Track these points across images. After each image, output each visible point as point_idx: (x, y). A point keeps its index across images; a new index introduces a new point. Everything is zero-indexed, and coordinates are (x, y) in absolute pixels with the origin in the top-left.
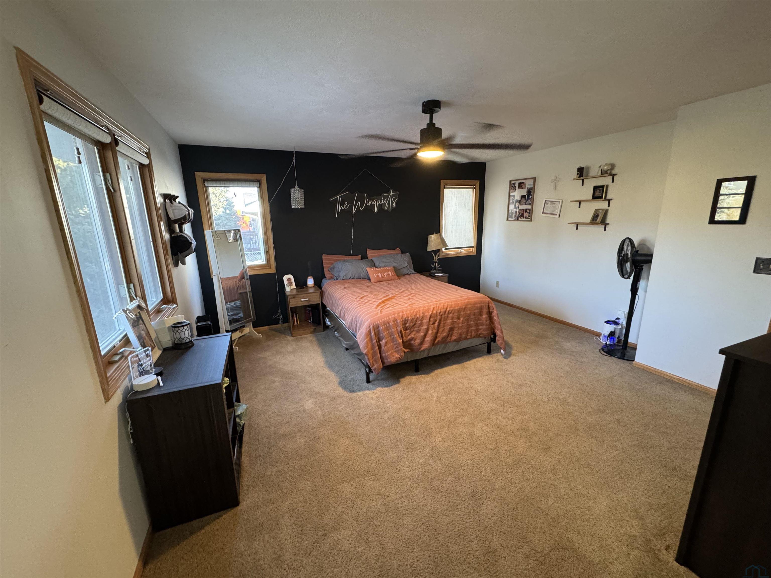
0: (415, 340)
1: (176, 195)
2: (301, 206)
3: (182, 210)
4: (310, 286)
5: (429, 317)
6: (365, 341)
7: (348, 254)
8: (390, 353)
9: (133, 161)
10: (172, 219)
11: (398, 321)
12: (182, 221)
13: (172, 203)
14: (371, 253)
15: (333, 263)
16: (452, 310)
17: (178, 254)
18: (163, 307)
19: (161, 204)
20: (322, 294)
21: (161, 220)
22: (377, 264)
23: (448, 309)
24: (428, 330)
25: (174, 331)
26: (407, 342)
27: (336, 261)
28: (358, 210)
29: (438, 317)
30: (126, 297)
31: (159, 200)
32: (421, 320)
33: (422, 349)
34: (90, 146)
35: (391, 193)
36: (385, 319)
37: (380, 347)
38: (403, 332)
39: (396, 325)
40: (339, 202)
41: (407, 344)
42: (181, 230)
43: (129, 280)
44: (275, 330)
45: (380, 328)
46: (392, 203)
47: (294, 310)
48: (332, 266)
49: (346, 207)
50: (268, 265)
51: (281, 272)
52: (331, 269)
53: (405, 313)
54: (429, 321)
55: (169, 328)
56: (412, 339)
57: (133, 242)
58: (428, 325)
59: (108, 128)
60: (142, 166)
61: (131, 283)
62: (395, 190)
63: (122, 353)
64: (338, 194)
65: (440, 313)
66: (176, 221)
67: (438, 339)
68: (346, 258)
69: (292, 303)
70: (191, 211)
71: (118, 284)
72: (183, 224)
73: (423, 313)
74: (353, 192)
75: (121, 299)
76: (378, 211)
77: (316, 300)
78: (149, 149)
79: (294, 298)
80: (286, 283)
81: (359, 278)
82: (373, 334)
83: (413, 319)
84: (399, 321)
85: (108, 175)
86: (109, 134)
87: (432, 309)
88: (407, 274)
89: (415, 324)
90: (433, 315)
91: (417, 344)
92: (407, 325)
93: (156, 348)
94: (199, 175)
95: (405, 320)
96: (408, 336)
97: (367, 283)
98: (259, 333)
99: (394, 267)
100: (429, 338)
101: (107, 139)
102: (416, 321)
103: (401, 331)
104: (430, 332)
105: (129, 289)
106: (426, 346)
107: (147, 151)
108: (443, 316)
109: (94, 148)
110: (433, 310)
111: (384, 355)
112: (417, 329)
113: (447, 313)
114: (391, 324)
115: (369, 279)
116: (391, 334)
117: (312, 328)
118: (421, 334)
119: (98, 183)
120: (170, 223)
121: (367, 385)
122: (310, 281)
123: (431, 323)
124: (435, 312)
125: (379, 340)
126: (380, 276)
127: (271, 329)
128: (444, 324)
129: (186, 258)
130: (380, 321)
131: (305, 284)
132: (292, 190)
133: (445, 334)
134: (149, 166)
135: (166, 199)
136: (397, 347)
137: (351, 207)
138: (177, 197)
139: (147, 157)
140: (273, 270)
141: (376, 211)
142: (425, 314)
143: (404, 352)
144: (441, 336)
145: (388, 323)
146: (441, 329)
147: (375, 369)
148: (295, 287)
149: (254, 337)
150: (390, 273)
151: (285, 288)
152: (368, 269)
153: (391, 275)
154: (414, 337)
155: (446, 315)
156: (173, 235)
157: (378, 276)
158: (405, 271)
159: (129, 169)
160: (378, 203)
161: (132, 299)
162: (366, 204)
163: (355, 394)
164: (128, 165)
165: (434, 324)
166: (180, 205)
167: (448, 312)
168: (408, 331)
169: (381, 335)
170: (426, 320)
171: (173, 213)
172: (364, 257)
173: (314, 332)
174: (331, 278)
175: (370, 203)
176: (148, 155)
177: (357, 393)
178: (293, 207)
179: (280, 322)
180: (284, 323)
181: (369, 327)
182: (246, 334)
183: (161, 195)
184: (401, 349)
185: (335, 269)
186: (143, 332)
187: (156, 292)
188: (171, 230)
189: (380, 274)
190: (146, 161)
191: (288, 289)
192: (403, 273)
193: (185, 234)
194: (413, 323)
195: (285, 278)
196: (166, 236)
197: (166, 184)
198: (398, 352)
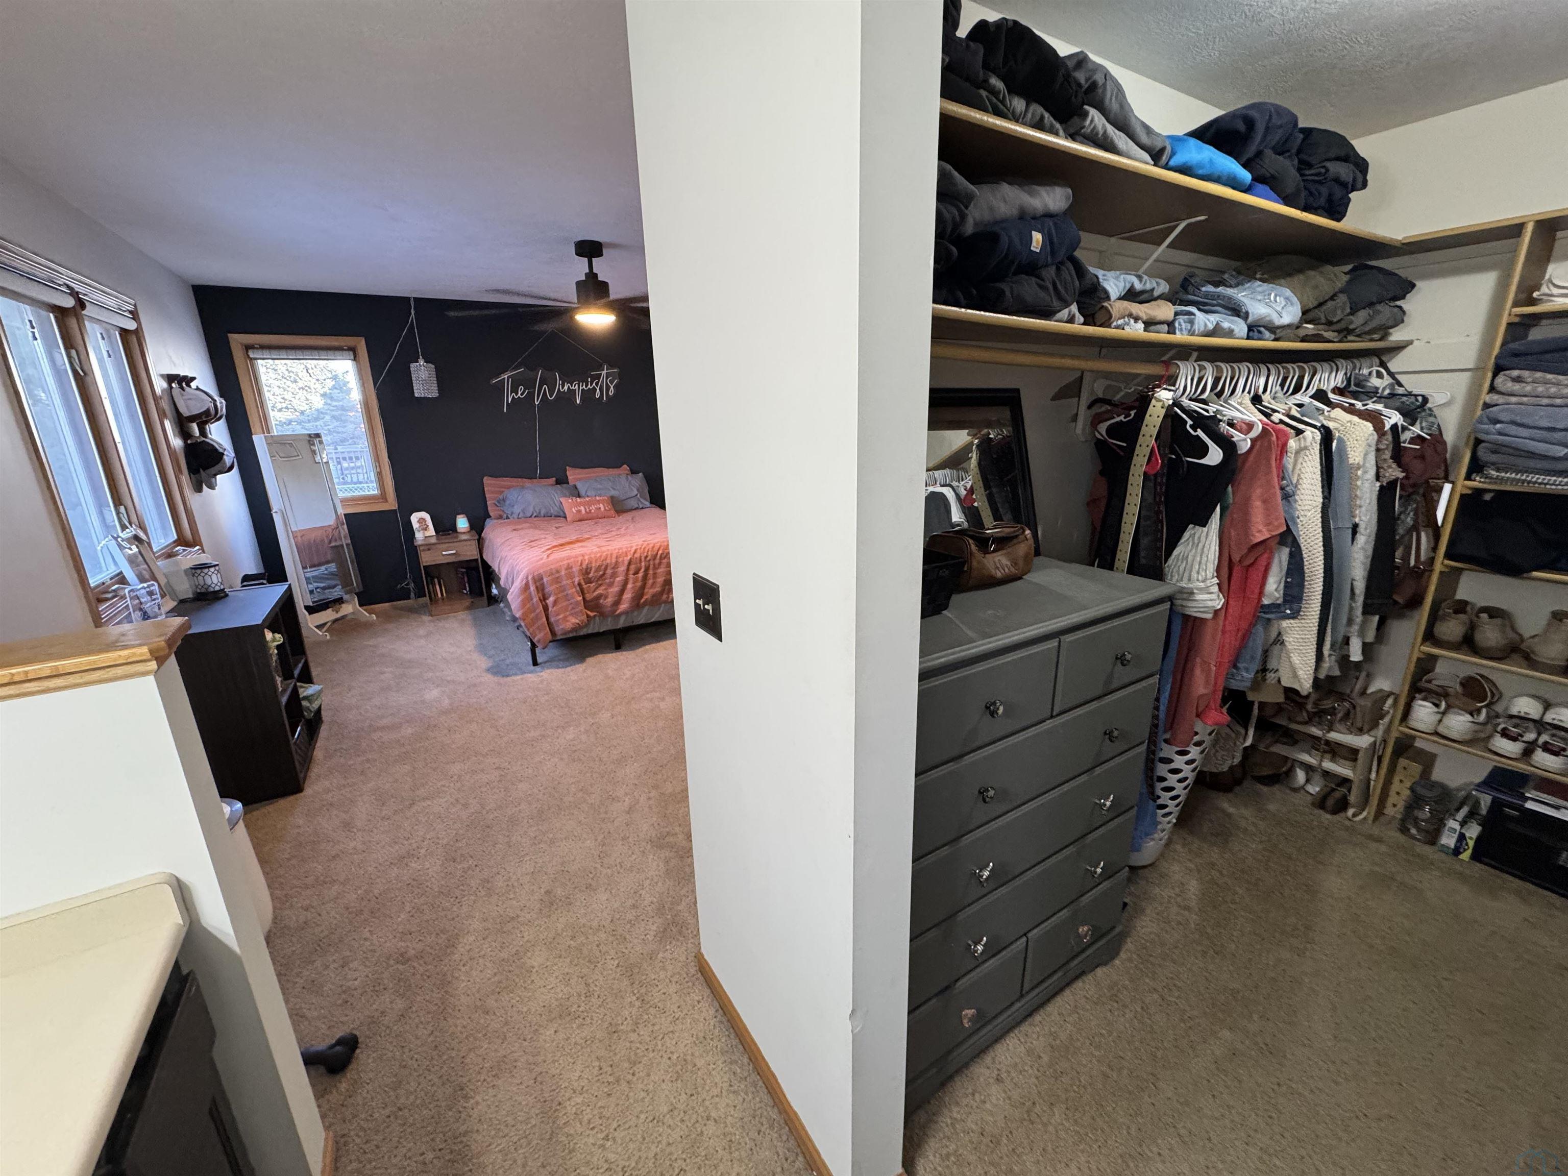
0: (606, 597)
1: (190, 375)
2: (432, 392)
3: (203, 400)
4: (462, 531)
5: (626, 563)
6: (520, 599)
7: (532, 477)
8: (561, 616)
9: (109, 327)
10: (185, 415)
11: (574, 570)
12: (204, 419)
13: (183, 389)
14: (572, 474)
15: (502, 492)
17: (199, 472)
18: (177, 549)
19: (162, 391)
20: (480, 543)
21: (165, 416)
22: (582, 492)
24: (626, 582)
25: (193, 575)
26: (591, 601)
27: (509, 488)
28: (544, 400)
29: (643, 564)
30: (115, 526)
31: (160, 385)
32: (613, 568)
33: (618, 612)
34: (44, 313)
35: (605, 371)
36: (552, 567)
37: (546, 608)
38: (585, 586)
39: (570, 576)
40: (508, 387)
41: (592, 605)
42: (203, 433)
43: (118, 501)
44: (402, 609)
45: (545, 580)
46: (608, 387)
47: (433, 572)
48: (501, 497)
49: (522, 394)
50: (383, 497)
51: (407, 508)
52: (499, 502)
53: (586, 557)
54: (628, 570)
55: (186, 571)
56: (599, 597)
57: (120, 447)
58: (627, 574)
59: (68, 287)
60: (124, 332)
61: (121, 504)
62: (611, 366)
63: (114, 591)
64: (504, 372)
66: (192, 419)
67: (645, 597)
68: (527, 483)
69: (427, 559)
70: (221, 403)
71: (101, 506)
72: (206, 422)
73: (617, 557)
74: (534, 369)
75: (107, 527)
76: (583, 401)
77: (469, 552)
78: (135, 306)
79: (429, 549)
80: (415, 525)
81: (548, 516)
82: (532, 588)
83: (600, 566)
84: (576, 569)
85: (73, 353)
86: (70, 294)
87: (633, 551)
88: (636, 509)
89: (604, 574)
90: (634, 561)
91: (609, 605)
92: (591, 575)
93: (168, 597)
94: (237, 340)
95: (587, 568)
96: (594, 591)
97: (560, 522)
98: (370, 613)
99: (612, 498)
100: (628, 596)
101: (69, 303)
102: (606, 569)
103: (579, 584)
104: (630, 586)
105: (118, 513)
106: (623, 607)
107: (131, 308)
108: (651, 563)
109: (49, 316)
110: (635, 553)
111: (552, 619)
112: (607, 581)
113: (658, 557)
114: (563, 573)
115: (565, 517)
116: (562, 589)
117: (467, 602)
118: (615, 589)
119: (59, 362)
120: (182, 423)
121: (532, 668)
122: (462, 523)
123: (631, 572)
124: (637, 555)
125: (544, 598)
126: (583, 512)
127: (396, 608)
128: (655, 574)
129: (218, 477)
130: (545, 569)
131: (453, 528)
132: (413, 366)
133: (658, 589)
134: (138, 332)
135: (173, 382)
136: (573, 608)
137: (531, 396)
138: (193, 379)
139: (133, 319)
140: (392, 504)
141: (578, 402)
142: (621, 559)
143: (588, 616)
144: (649, 592)
145: (558, 572)
146: (650, 582)
147: (539, 641)
148: (434, 534)
149: (363, 620)
150: (601, 506)
151: (414, 534)
152: (561, 499)
153: (602, 509)
154: (604, 592)
155: (657, 561)
156: (189, 442)
157: (579, 511)
158: (633, 503)
159: (103, 338)
160: (581, 388)
161: (124, 527)
162: (559, 389)
163: (509, 679)
164: (101, 334)
165: (636, 573)
166: (198, 392)
168: (592, 585)
169: (547, 590)
170: (622, 569)
171: (187, 407)
172: (562, 481)
173: (469, 608)
174: (500, 517)
175: (566, 388)
176: (134, 315)
177: (513, 678)
178: (416, 395)
179: (412, 595)
180: (419, 597)
181: (527, 578)
182: (346, 615)
183: (162, 376)
184: (581, 611)
185: (508, 502)
186: (144, 572)
187: (164, 527)
188: (184, 433)
189: (582, 508)
190: (131, 325)
191: (419, 536)
192: (629, 507)
193: (212, 440)
194: (601, 573)
195: (415, 518)
196: (177, 442)
197: (170, 358)
198: (575, 615)
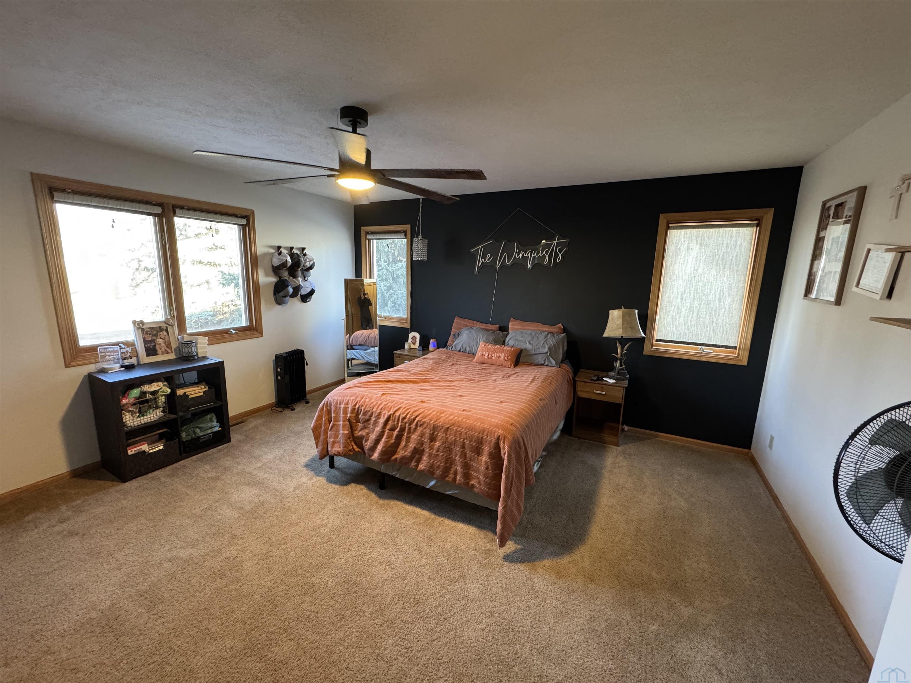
0: (367, 440)
2: (424, 257)
5: (387, 417)
7: (485, 322)
11: (350, 407)
13: (280, 253)
14: (513, 325)
15: (460, 329)
16: (424, 423)
19: (263, 254)
23: (418, 419)
24: (382, 435)
26: (356, 438)
27: (464, 326)
28: (503, 266)
29: (400, 424)
31: (263, 251)
32: (376, 417)
33: (372, 457)
35: (556, 241)
38: (353, 424)
40: (480, 254)
41: (357, 441)
46: (556, 255)
48: (458, 332)
49: (488, 260)
50: (407, 319)
51: (410, 328)
52: (454, 335)
53: (359, 400)
54: (386, 424)
56: (363, 437)
58: (385, 428)
60: (243, 226)
62: (562, 237)
64: (480, 243)
65: (404, 418)
67: (394, 456)
69: (397, 362)
73: (381, 409)
74: (499, 241)
76: (533, 266)
79: (399, 357)
80: (409, 339)
83: (367, 411)
89: (369, 419)
90: (393, 418)
91: (367, 448)
92: (360, 416)
94: (364, 229)
95: (358, 409)
96: (360, 431)
100: (381, 447)
102: (371, 415)
103: (350, 420)
104: (385, 440)
106: (377, 454)
108: (408, 426)
110: (395, 411)
112: (370, 427)
113: (415, 422)
114: (342, 406)
118: (373, 437)
122: (433, 345)
123: (388, 427)
133: (408, 453)
134: (248, 225)
137: (495, 260)
139: (246, 219)
140: (405, 325)
141: (529, 267)
142: (384, 412)
146: (402, 443)
148: (418, 347)
152: (481, 343)
154: (366, 436)
155: (413, 426)
157: (483, 356)
160: (533, 255)
162: (515, 256)
165: (393, 429)
167: (417, 422)
168: (358, 425)
169: (332, 415)
170: (382, 420)
172: (504, 329)
175: (521, 255)
183: (272, 247)
190: (243, 222)
191: (407, 347)
195: (411, 335)
